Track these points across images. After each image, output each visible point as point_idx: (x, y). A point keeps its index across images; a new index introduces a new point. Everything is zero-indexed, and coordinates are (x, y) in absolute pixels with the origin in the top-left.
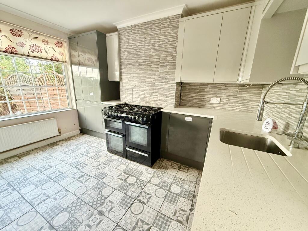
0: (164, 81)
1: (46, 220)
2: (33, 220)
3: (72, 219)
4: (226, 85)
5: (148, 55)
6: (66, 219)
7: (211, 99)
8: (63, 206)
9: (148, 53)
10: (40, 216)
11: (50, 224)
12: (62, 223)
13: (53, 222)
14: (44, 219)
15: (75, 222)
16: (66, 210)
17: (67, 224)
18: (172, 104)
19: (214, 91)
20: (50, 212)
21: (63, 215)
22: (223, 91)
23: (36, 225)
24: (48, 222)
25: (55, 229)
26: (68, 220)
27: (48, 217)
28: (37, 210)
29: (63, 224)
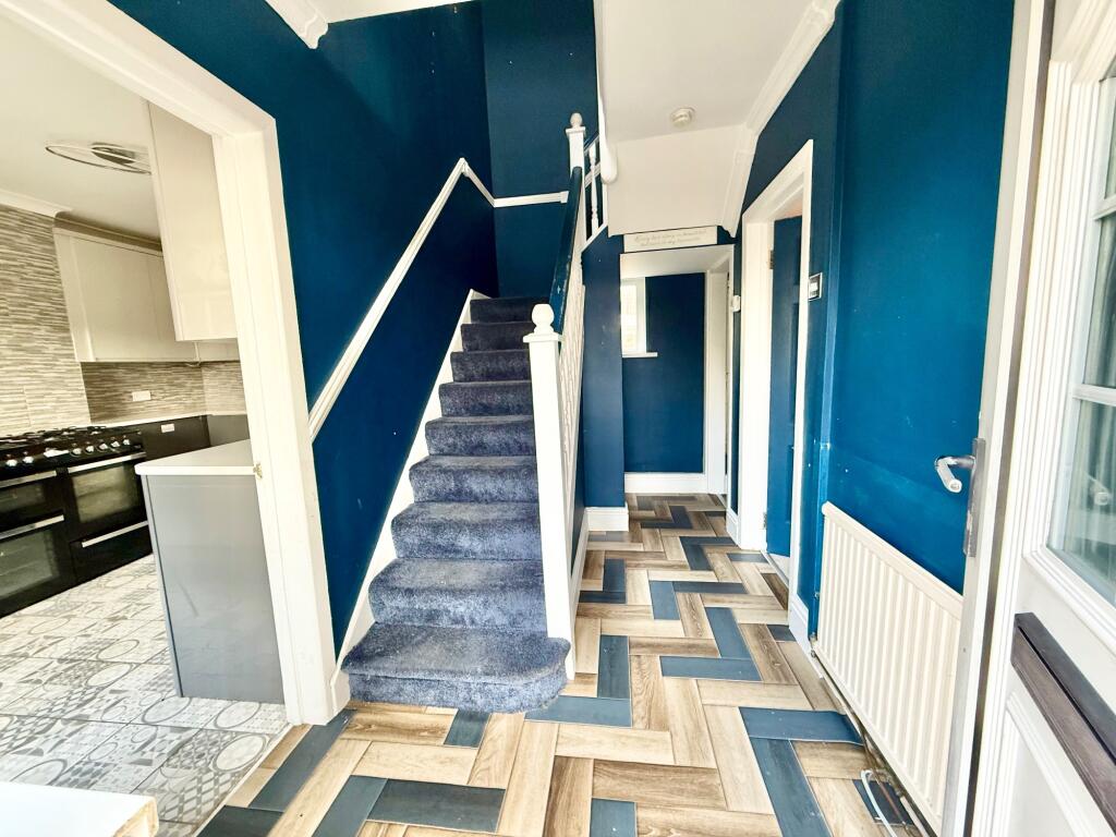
4: (150, 365)
18: (81, 415)
19: (134, 378)
22: (149, 377)
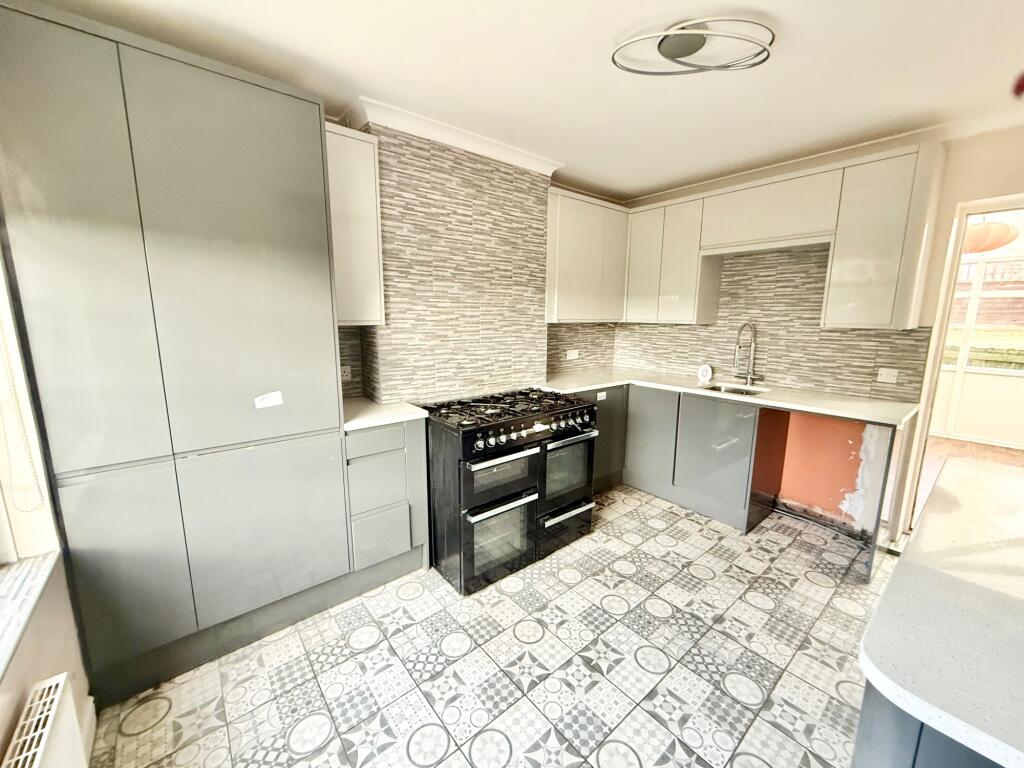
0: (523, 320)
1: (752, 724)
2: (758, 757)
3: (740, 666)
5: (482, 248)
6: (743, 679)
7: (568, 352)
8: (709, 692)
9: (483, 242)
10: (743, 741)
11: (761, 709)
12: (753, 685)
13: (755, 705)
14: (751, 730)
15: (745, 660)
16: (719, 684)
17: (753, 674)
18: (541, 375)
19: (570, 337)
20: (730, 719)
21: (735, 687)
22: (580, 336)
23: (770, 742)
24: (756, 715)
25: (769, 696)
26: (744, 674)
27: (745, 721)
28: (727, 759)
29: (756, 681)
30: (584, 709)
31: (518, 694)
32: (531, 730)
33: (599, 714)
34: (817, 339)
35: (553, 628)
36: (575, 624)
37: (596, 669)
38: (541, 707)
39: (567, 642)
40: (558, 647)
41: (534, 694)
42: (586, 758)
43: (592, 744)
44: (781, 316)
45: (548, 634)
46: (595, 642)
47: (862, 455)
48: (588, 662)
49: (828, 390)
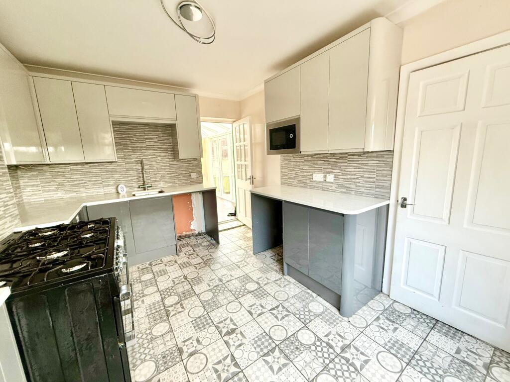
30: (254, 341)
31: (241, 375)
32: (263, 370)
33: (257, 335)
34: (169, 164)
35: (199, 347)
36: (201, 335)
37: (233, 331)
38: (251, 362)
39: (212, 341)
40: (215, 347)
41: (242, 365)
42: (276, 345)
43: (270, 341)
44: (152, 155)
45: (204, 351)
46: (217, 327)
47: (193, 206)
48: (228, 333)
49: (177, 185)
